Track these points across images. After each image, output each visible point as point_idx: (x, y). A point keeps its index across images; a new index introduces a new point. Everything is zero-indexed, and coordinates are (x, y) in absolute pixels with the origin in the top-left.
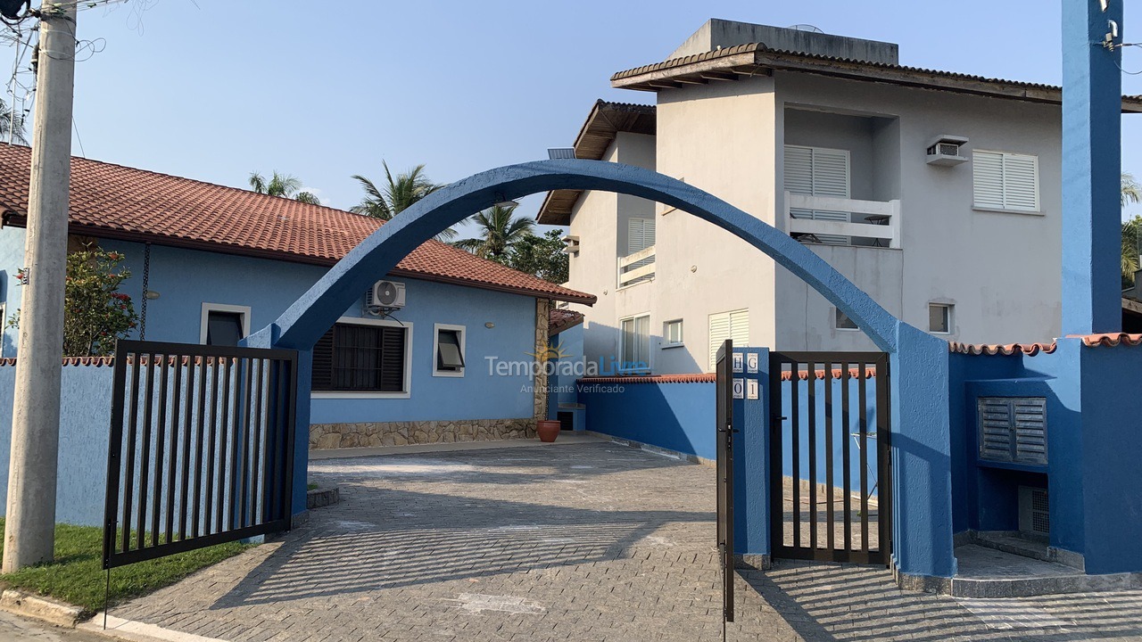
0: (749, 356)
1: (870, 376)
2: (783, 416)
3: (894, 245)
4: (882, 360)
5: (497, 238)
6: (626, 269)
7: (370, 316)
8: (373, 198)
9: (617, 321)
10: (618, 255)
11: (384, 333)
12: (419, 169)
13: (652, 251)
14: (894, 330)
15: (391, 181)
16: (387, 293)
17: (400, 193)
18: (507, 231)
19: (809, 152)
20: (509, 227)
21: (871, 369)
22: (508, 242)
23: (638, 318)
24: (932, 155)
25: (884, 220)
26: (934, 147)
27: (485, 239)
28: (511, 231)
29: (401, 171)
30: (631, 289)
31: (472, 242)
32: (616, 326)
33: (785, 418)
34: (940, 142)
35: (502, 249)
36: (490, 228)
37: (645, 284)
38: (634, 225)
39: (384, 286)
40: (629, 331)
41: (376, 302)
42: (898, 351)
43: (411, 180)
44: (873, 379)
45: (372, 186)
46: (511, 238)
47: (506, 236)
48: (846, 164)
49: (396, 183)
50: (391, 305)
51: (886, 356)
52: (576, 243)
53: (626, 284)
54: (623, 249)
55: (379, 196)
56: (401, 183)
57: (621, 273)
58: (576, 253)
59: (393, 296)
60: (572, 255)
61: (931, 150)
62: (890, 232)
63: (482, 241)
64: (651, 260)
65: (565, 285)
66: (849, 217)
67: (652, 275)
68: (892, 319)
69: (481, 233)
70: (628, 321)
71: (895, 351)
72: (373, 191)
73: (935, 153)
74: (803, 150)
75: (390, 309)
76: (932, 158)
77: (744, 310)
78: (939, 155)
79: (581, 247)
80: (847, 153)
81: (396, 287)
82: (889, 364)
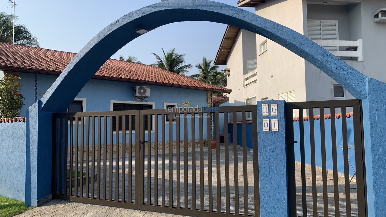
0: (272, 106)
1: (350, 117)
2: (295, 141)
3: (359, 59)
4: (357, 105)
5: (205, 73)
6: (247, 79)
7: (136, 100)
8: (159, 61)
9: (244, 100)
10: (243, 74)
11: (143, 107)
12: (174, 49)
13: (256, 71)
14: (365, 84)
15: (165, 54)
16: (142, 91)
17: (168, 58)
18: (209, 71)
19: (319, 22)
20: (210, 69)
21: (350, 111)
22: (209, 75)
23: (252, 98)
24: (377, 18)
25: (355, 49)
26: (378, 14)
27: (201, 74)
28: (210, 71)
29: (168, 51)
30: (249, 87)
31: (196, 76)
32: (244, 101)
33: (296, 142)
34: (380, 12)
35: (207, 77)
36: (203, 70)
37: (254, 84)
38: (249, 62)
39: (140, 88)
40: (249, 103)
41: (138, 94)
42: (368, 97)
43: (172, 54)
44: (352, 118)
45: (158, 56)
46: (210, 73)
47: (208, 73)
48: (336, 25)
49: (166, 55)
50: (144, 96)
51: (360, 102)
52: (229, 71)
53: (247, 85)
54: (245, 72)
55: (161, 60)
56: (168, 55)
57: (245, 81)
58: (229, 75)
59: (145, 92)
60: (227, 76)
61: (376, 16)
62: (358, 54)
63: (200, 75)
64: (255, 74)
65: (226, 88)
66: (338, 48)
67: (256, 80)
68: (363, 77)
69: (199, 72)
70: (248, 100)
71: (366, 97)
72: (159, 58)
73: (378, 17)
74: (316, 22)
75: (144, 97)
76: (377, 19)
77: (293, 91)
78: (380, 17)
79: (231, 73)
80: (336, 22)
81: (146, 88)
82: (361, 107)
